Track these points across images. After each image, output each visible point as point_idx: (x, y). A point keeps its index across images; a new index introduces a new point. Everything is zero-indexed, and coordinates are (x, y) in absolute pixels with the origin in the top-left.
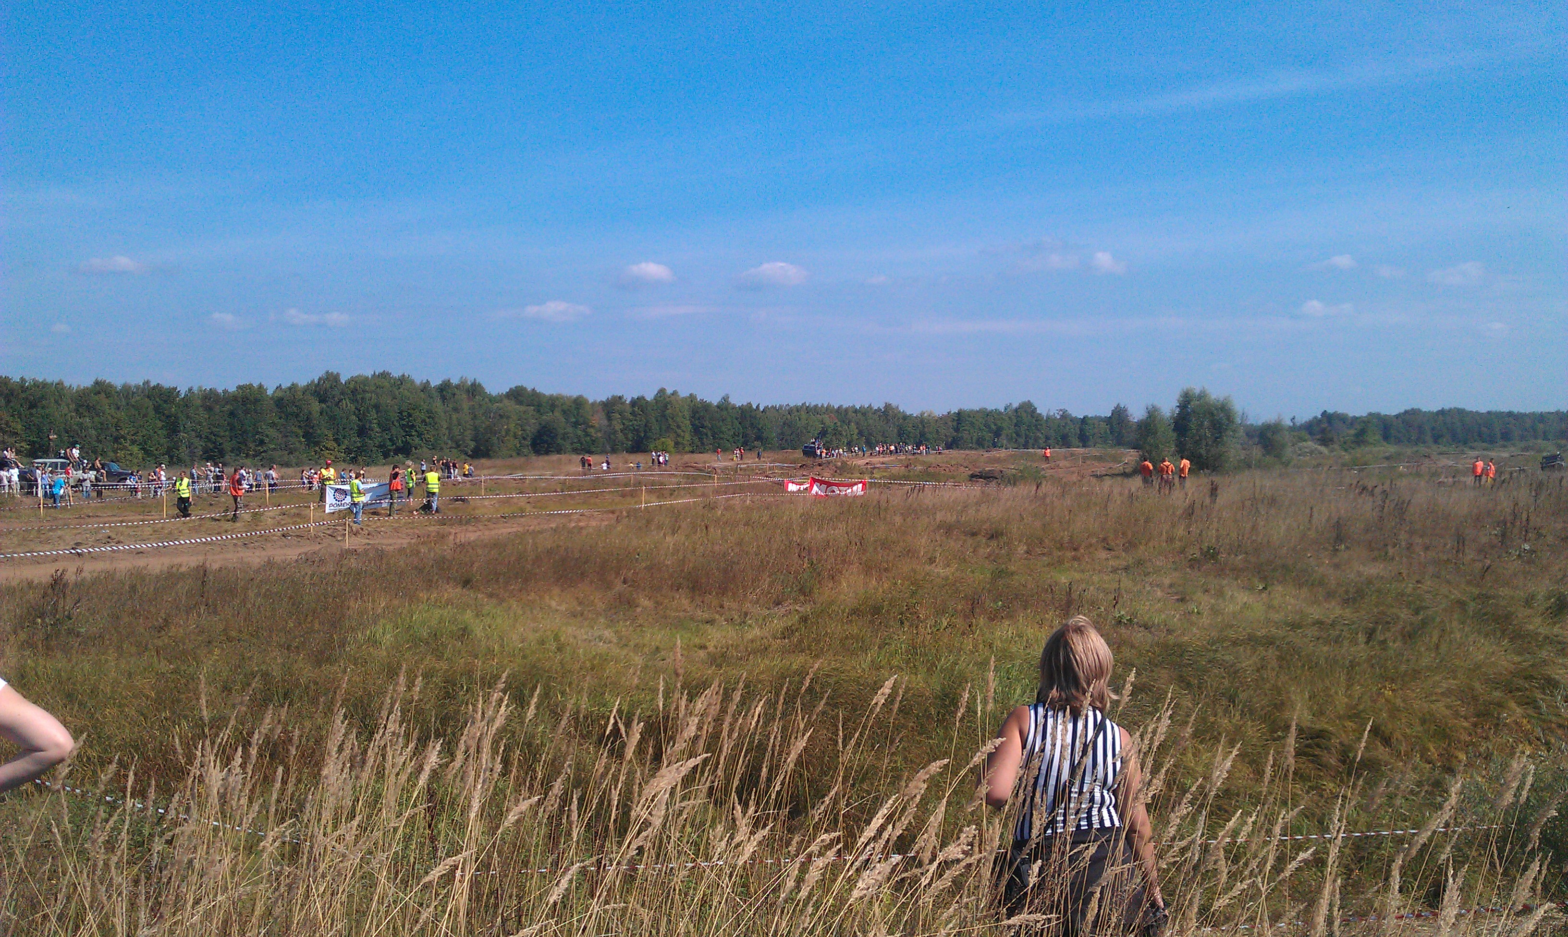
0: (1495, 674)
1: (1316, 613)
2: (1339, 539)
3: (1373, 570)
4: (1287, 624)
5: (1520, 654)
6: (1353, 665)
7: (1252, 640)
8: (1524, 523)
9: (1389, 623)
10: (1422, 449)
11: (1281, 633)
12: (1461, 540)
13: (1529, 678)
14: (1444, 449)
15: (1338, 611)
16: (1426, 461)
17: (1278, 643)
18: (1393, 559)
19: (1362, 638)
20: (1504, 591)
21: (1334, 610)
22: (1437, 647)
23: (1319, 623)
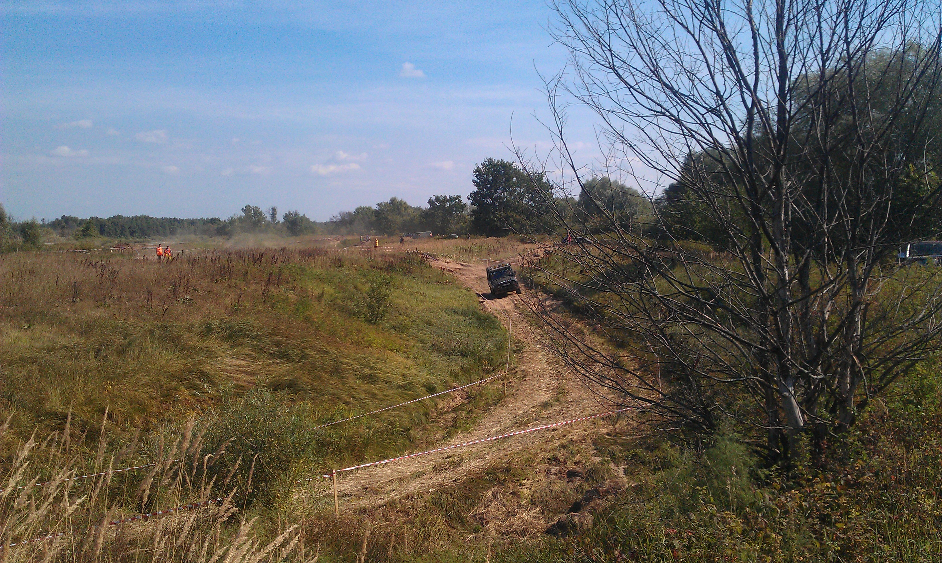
0: (172, 371)
1: (62, 341)
2: (76, 295)
3: (98, 313)
4: (43, 349)
5: (186, 359)
6: (87, 372)
7: (23, 360)
8: (186, 283)
9: (107, 345)
10: (124, 240)
11: (41, 355)
12: (150, 294)
13: (191, 372)
14: (138, 240)
15: (77, 340)
16: (127, 247)
17: (39, 361)
18: (109, 306)
19: (92, 355)
20: (176, 323)
21: (75, 339)
22: (138, 358)
23: (65, 347)
